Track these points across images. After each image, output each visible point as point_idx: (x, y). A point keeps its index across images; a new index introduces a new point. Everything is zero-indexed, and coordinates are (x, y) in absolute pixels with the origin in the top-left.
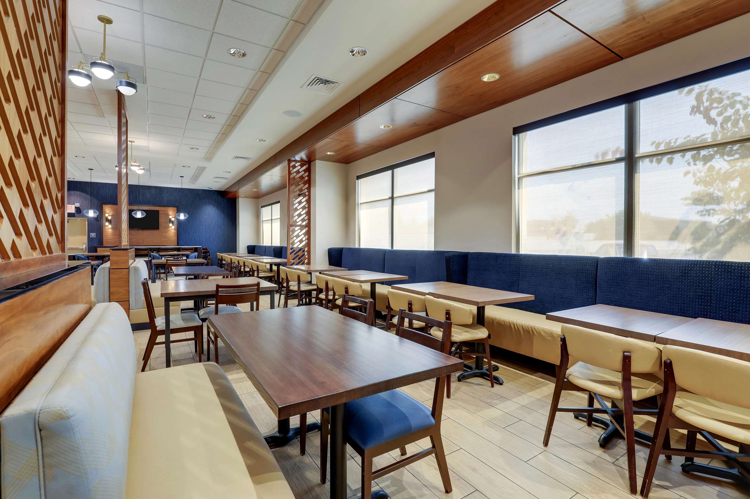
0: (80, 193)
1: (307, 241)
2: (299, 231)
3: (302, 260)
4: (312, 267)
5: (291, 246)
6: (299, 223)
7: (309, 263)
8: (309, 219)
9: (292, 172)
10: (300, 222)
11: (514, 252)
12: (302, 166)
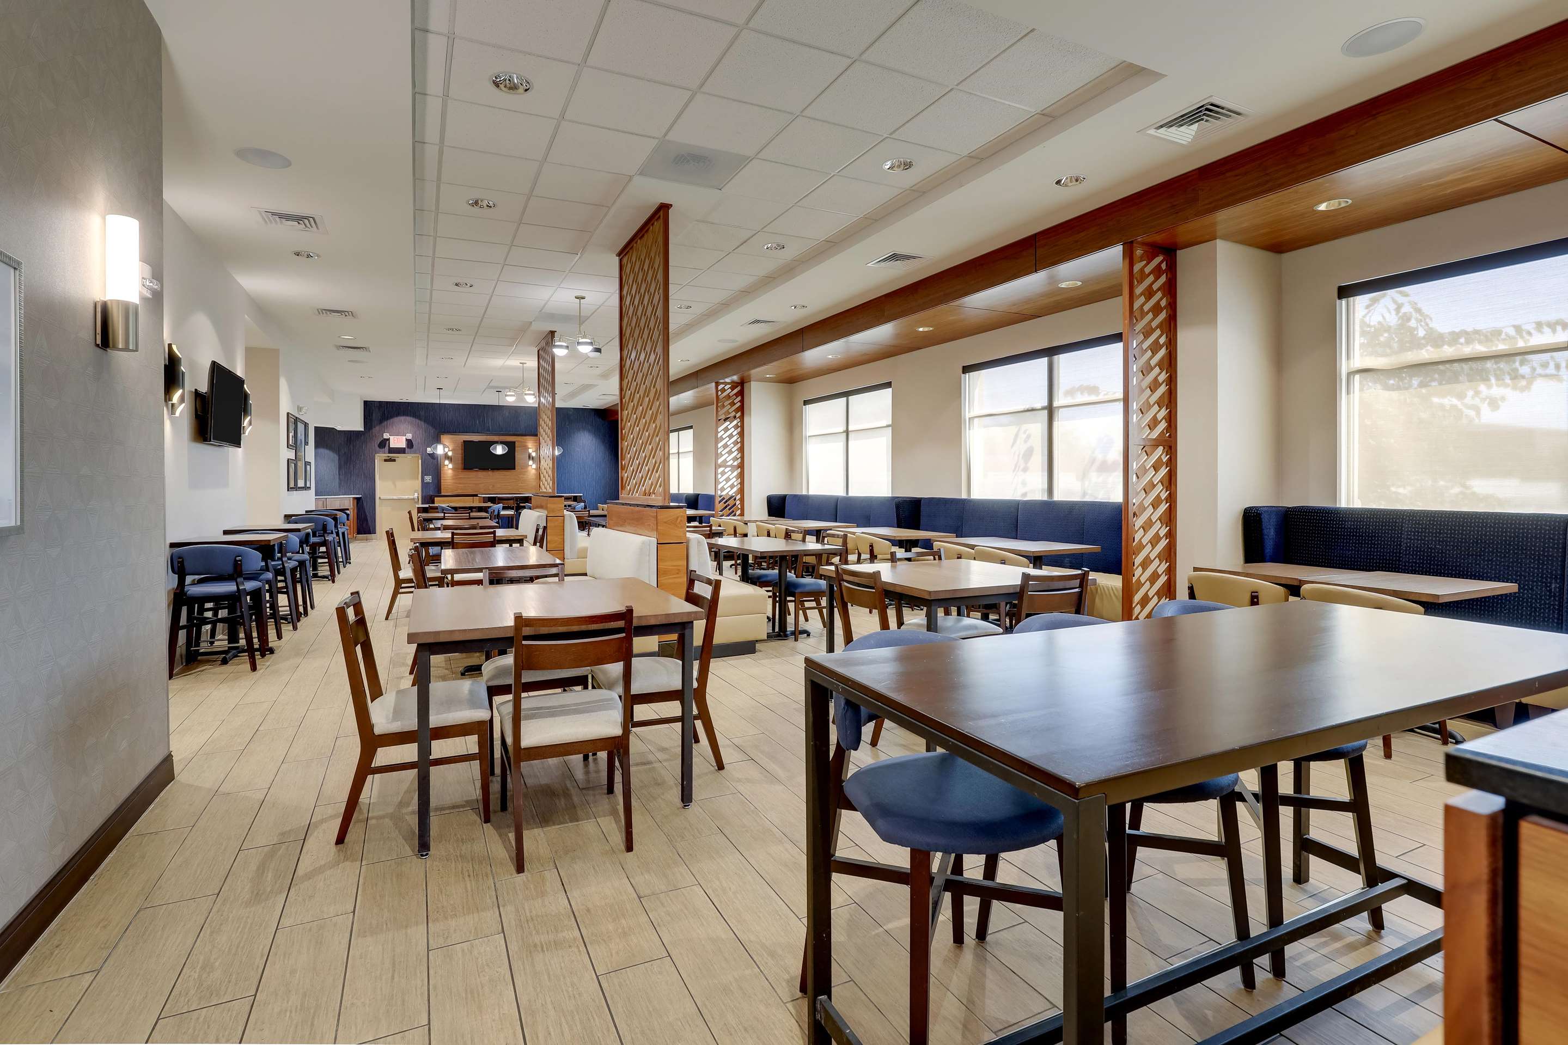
0: (412, 418)
1: (739, 486)
2: (730, 473)
3: (733, 511)
4: (746, 518)
5: (719, 492)
6: (729, 463)
7: (742, 514)
8: (742, 458)
9: (721, 397)
10: (732, 462)
11: (964, 496)
12: (733, 388)
